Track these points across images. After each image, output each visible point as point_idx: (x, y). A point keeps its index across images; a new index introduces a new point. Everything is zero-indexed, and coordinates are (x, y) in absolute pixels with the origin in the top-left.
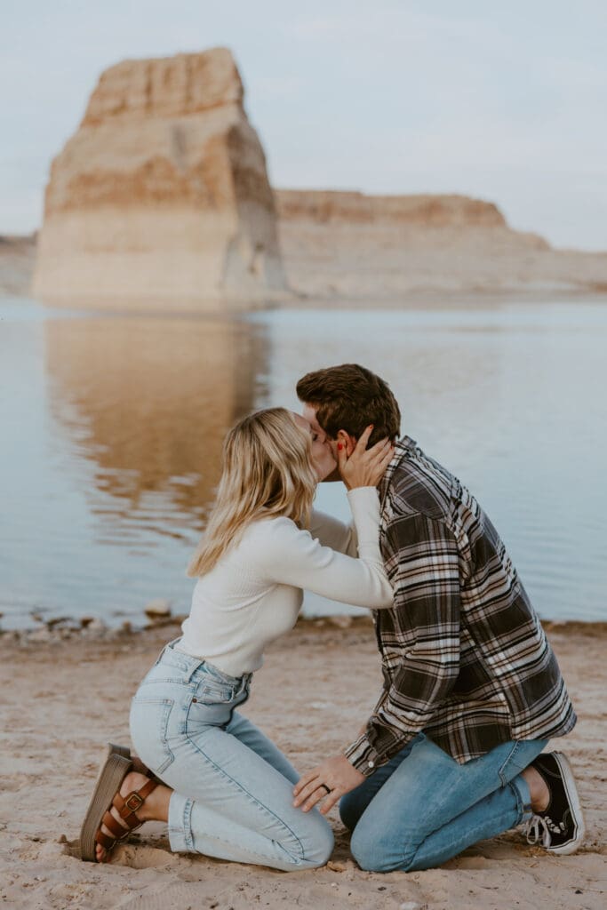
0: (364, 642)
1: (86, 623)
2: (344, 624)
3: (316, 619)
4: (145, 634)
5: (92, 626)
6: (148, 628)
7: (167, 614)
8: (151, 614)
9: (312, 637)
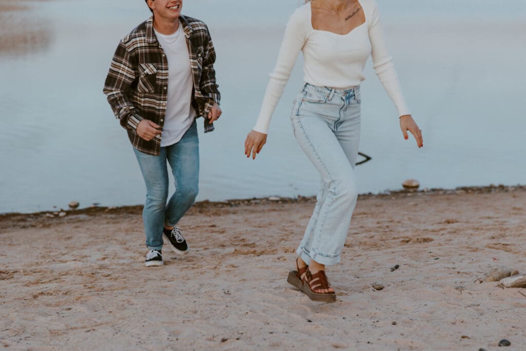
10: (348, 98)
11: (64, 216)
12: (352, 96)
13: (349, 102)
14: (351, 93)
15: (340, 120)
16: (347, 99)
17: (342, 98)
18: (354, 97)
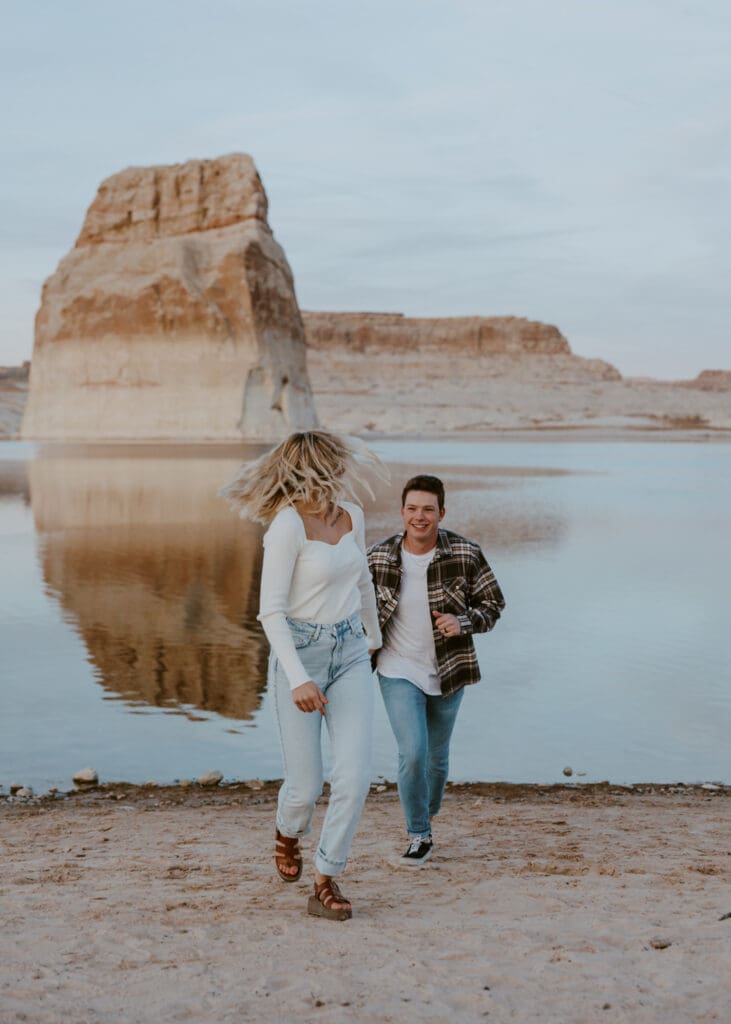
0: (266, 802)
1: (14, 790)
2: (256, 788)
3: (233, 784)
4: (67, 798)
5: (19, 792)
6: (71, 794)
7: (95, 781)
8: (78, 782)
9: (222, 799)
10: (342, 633)
11: (383, 791)
12: (346, 630)
13: (343, 639)
14: (345, 626)
15: (333, 666)
16: (339, 635)
17: (333, 635)
18: (349, 631)
